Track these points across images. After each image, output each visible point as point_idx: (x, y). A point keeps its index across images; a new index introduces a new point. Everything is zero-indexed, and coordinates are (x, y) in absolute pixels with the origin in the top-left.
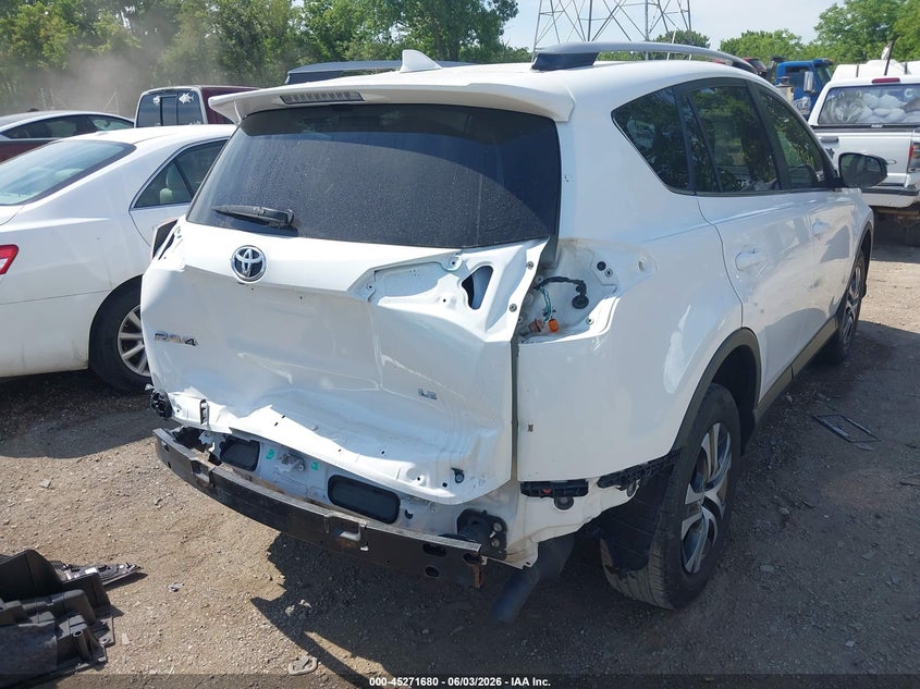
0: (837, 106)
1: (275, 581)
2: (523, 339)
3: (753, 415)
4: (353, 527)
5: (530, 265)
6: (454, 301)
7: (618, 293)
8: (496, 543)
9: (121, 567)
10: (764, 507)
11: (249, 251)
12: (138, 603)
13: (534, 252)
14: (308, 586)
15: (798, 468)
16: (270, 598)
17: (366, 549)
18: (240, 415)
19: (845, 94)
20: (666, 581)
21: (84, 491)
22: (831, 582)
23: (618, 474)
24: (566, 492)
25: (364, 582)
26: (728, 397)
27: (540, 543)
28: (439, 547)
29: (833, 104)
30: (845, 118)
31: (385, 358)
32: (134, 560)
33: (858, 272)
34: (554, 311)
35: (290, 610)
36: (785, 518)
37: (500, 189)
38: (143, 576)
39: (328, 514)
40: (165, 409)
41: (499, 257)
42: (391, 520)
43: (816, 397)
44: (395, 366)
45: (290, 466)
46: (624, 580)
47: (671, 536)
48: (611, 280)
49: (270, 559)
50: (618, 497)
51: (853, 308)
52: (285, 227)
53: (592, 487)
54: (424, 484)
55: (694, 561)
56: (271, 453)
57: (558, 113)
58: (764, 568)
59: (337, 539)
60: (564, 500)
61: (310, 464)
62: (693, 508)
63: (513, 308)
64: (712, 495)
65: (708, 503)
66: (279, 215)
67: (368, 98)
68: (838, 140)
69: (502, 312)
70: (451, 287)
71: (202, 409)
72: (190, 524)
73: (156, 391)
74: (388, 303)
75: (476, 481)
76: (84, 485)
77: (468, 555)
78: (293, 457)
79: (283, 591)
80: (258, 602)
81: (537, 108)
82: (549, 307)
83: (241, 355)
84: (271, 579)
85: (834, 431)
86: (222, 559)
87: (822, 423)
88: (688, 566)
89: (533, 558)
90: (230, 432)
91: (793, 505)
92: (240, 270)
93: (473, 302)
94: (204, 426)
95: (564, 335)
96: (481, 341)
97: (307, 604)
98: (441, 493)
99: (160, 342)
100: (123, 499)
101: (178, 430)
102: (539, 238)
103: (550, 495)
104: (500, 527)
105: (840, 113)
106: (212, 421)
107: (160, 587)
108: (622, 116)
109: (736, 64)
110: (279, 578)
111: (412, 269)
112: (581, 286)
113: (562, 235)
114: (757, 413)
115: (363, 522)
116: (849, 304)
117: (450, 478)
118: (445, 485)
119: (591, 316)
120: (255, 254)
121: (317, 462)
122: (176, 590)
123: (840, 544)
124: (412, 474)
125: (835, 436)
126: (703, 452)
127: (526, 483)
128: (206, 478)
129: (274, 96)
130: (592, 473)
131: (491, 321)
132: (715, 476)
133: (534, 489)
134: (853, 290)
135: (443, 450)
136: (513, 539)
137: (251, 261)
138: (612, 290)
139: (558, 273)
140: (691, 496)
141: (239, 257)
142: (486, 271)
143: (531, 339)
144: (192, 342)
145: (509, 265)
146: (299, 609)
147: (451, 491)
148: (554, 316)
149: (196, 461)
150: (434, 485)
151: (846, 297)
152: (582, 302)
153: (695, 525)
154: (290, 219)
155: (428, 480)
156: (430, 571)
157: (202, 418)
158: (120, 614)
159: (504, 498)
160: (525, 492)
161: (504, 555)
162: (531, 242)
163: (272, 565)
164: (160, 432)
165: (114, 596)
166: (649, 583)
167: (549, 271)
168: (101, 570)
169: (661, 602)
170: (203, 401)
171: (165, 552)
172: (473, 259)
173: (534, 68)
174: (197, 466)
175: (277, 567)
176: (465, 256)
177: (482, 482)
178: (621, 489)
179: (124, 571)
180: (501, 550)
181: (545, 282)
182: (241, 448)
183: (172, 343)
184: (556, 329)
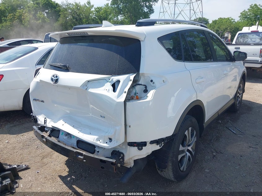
0: (241, 38)
1: (66, 171)
2: (128, 101)
3: (203, 125)
4: (82, 155)
5: (131, 80)
6: (109, 90)
7: (156, 89)
8: (121, 160)
9: (23, 165)
10: (209, 153)
11: (55, 76)
12: (27, 176)
13: (132, 77)
14: (75, 172)
15: (220, 142)
16: (64, 175)
17: (85, 161)
18: (55, 122)
19: (244, 35)
20: (174, 173)
21: (17, 144)
22: (225, 175)
23: (156, 140)
24: (141, 145)
25: (91, 171)
26: (194, 120)
27: (134, 160)
28: (105, 161)
29: (240, 38)
30: (243, 42)
31: (91, 106)
32: (27, 164)
33: (241, 85)
34: (137, 93)
35: (69, 179)
36: (214, 156)
37: (124, 59)
38: (29, 168)
39: (75, 150)
40: (36, 120)
41: (122, 78)
42: (93, 153)
43: (228, 122)
44: (94, 108)
45: (67, 137)
46: (162, 172)
47: (174, 160)
48: (154, 85)
49: (66, 164)
50: (157, 147)
51: (240, 96)
52: (66, 69)
53: (148, 144)
54: (101, 142)
55: (184, 167)
56: (63, 133)
57: (141, 38)
58: (206, 170)
59: (78, 158)
60: (140, 148)
61: (72, 137)
62: (183, 151)
63: (125, 92)
64: (190, 148)
65: (188, 151)
66: (64, 66)
67: (89, 34)
68: (240, 48)
69: (122, 94)
70: (108, 86)
71: (45, 120)
72: (45, 154)
73: (34, 115)
74: (91, 90)
75: (115, 141)
76: (17, 142)
77: (112, 163)
78: (68, 134)
79: (68, 173)
80: (60, 177)
81: (135, 37)
82: (136, 92)
83: (56, 105)
84: (65, 170)
85: (232, 131)
86: (52, 164)
87: (229, 129)
88: (182, 169)
89: (132, 165)
90: (52, 127)
91: (217, 152)
92: (53, 81)
93: (114, 90)
94: (45, 125)
95: (140, 100)
96: (116, 101)
97: (74, 177)
98: (105, 145)
99: (35, 102)
100: (27, 147)
101: (40, 126)
102: (134, 73)
103: (136, 146)
104: (122, 155)
105: (241, 40)
106: (47, 124)
107: (33, 172)
108: (160, 39)
109: (202, 26)
110: (67, 170)
111: (98, 81)
112: (146, 87)
113: (140, 72)
114: (205, 125)
115: (84, 153)
116: (238, 95)
117: (108, 141)
118: (107, 143)
119: (148, 95)
120: (57, 77)
121: (74, 136)
122: (38, 173)
123: (229, 164)
124: (98, 140)
125: (232, 133)
126: (185, 136)
127: (129, 142)
128: (45, 140)
129: (66, 33)
130: (148, 140)
131: (119, 96)
132: (190, 143)
133: (131, 144)
134: (240, 91)
135: (107, 133)
136: (126, 159)
137: (55, 78)
138: (154, 88)
139: (140, 83)
140: (181, 148)
141: (52, 77)
142: (119, 81)
143: (130, 101)
144: (43, 101)
145: (125, 80)
146: (72, 179)
147: (108, 144)
148: (137, 95)
149: (42, 135)
150: (104, 143)
151: (237, 92)
152: (146, 91)
153: (183, 157)
154: (67, 67)
155: (102, 141)
156: (102, 168)
157: (45, 123)
158: (21, 179)
159: (124, 147)
160: (129, 145)
161: (124, 163)
162: (132, 74)
163: (66, 166)
164: (35, 127)
165: (20, 174)
166: (169, 173)
167: (137, 82)
168: (18, 166)
169: (173, 179)
170: (45, 118)
171: (37, 162)
172: (115, 78)
173: (136, 26)
174: (43, 137)
175: (67, 167)
176: (113, 77)
177: (117, 142)
178: (157, 145)
179: (24, 167)
180: (122, 162)
181: (135, 85)
182: (55, 132)
183: (38, 102)
184: (138, 99)
